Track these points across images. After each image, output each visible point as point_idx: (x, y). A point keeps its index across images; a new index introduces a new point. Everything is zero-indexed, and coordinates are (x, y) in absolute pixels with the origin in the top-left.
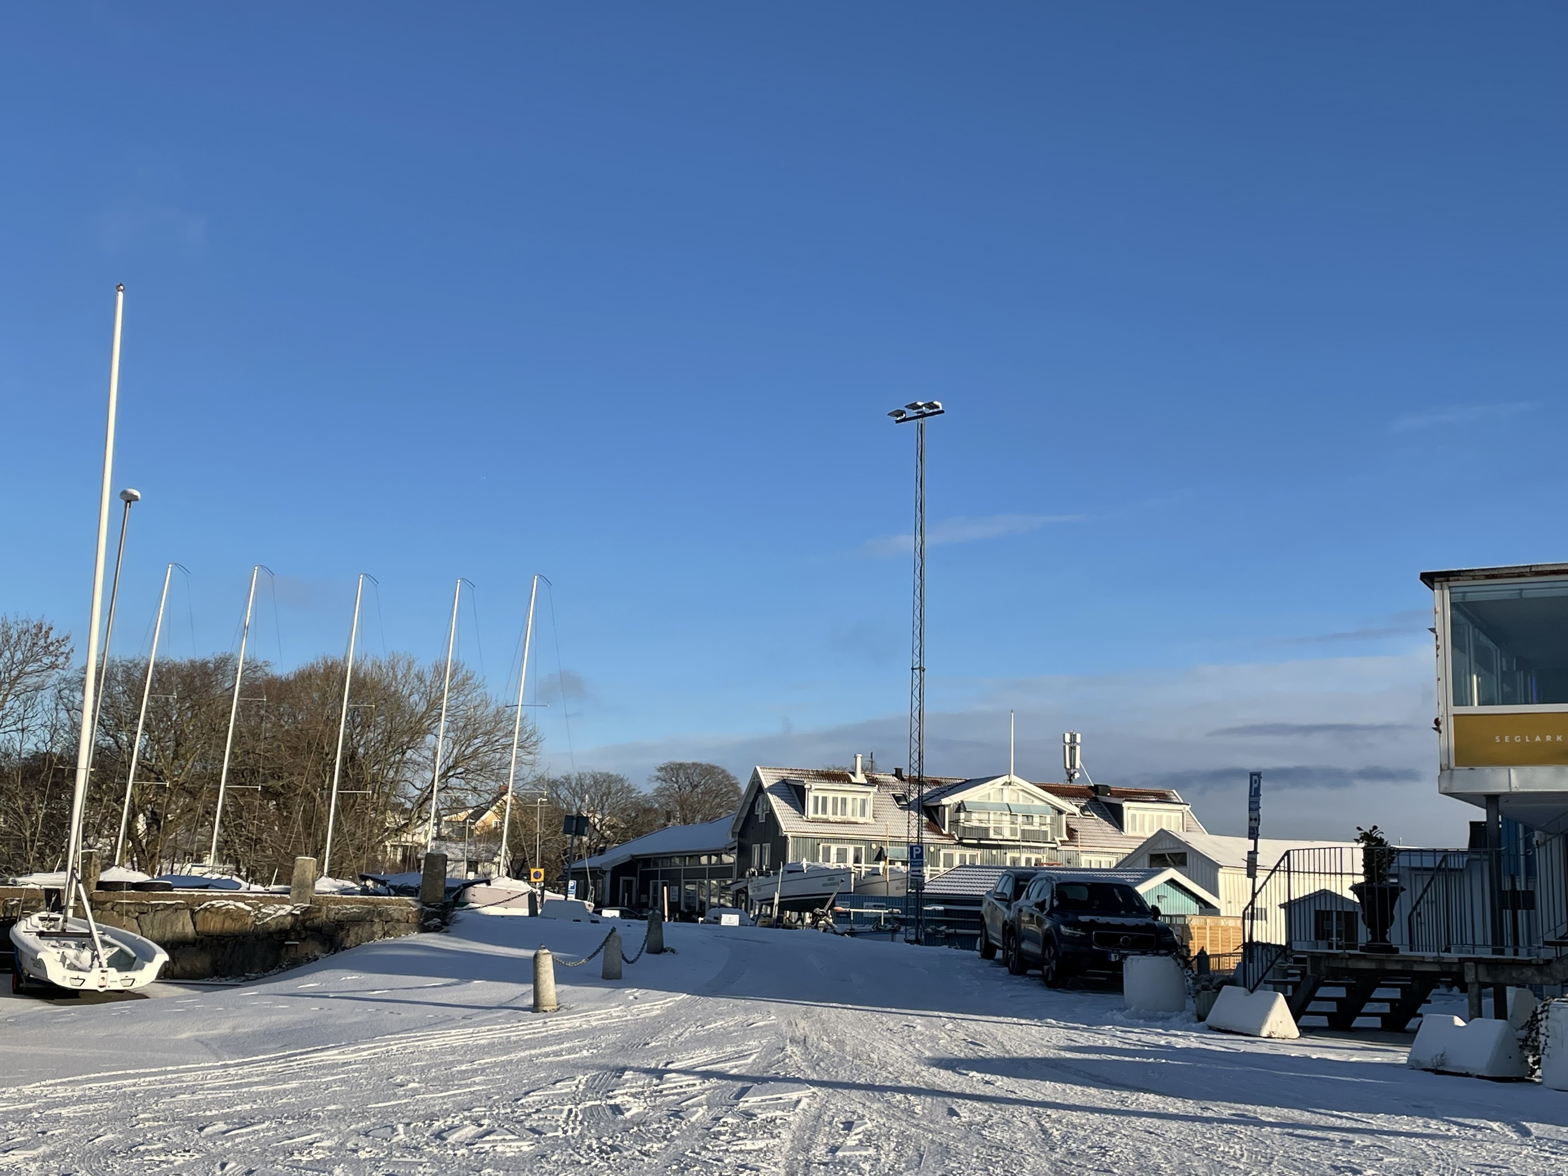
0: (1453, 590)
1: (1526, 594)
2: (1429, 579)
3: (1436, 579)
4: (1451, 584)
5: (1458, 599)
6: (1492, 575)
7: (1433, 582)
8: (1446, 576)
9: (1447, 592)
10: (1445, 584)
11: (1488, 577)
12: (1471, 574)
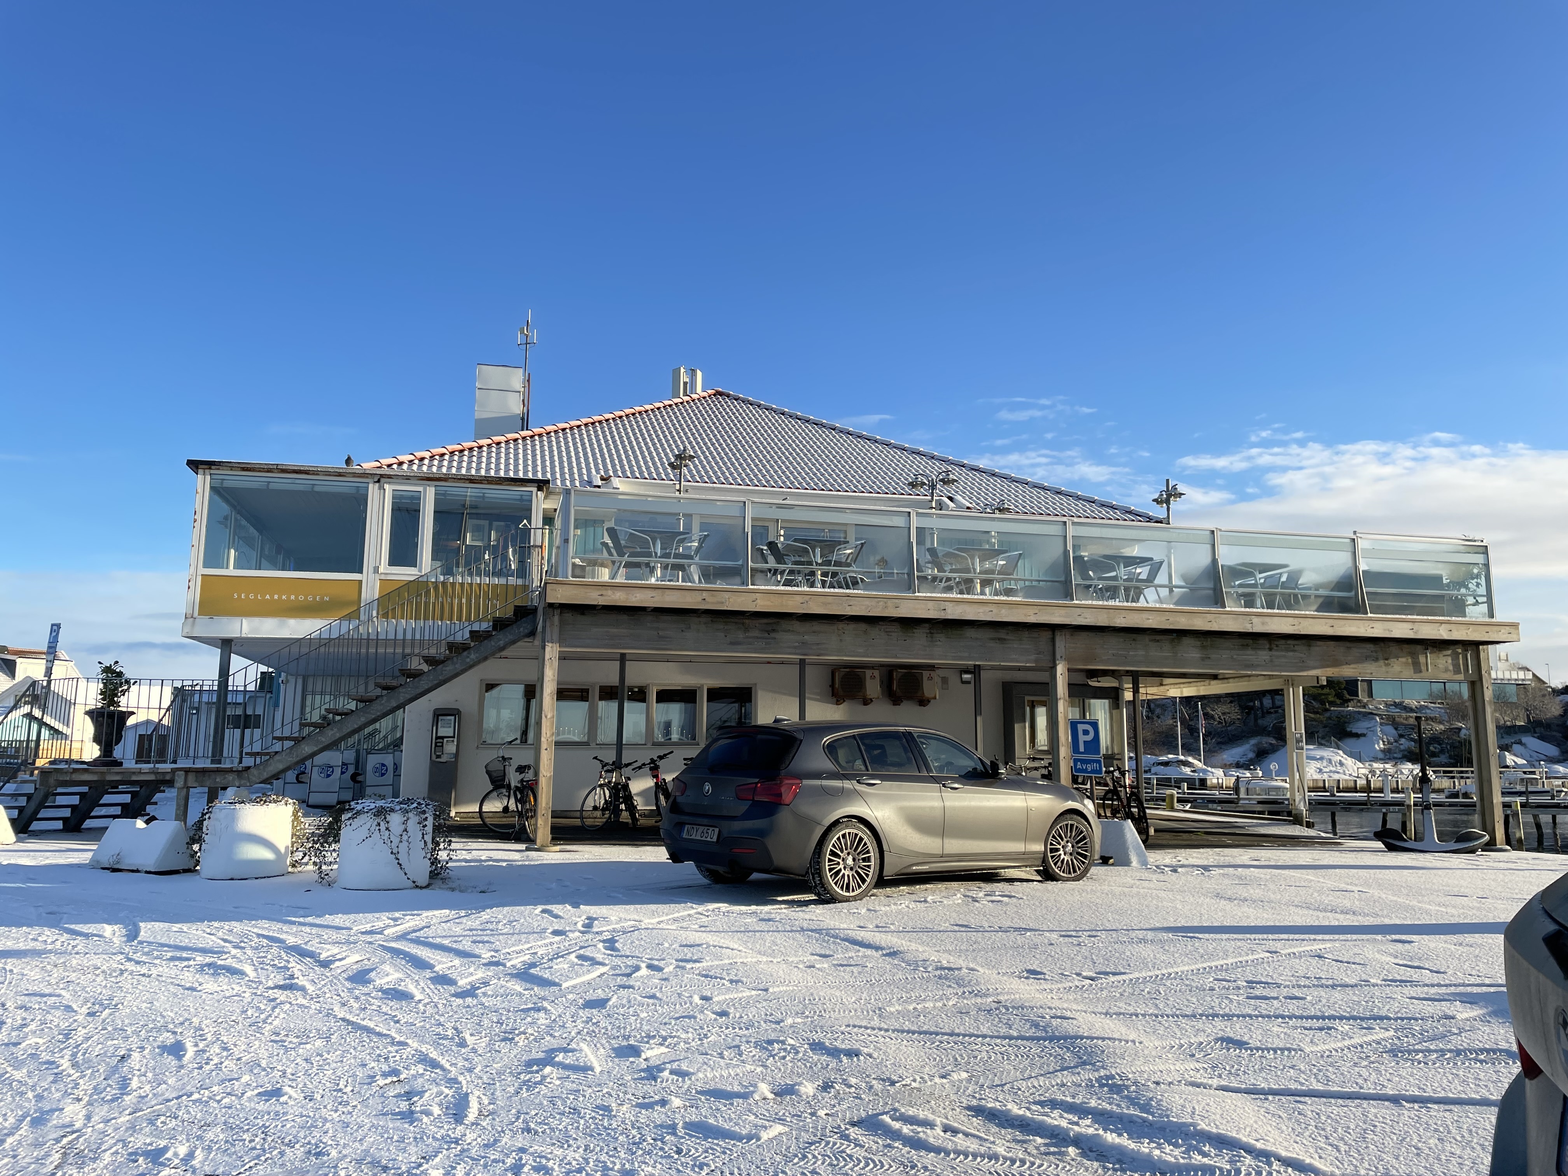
0: (214, 477)
1: (272, 486)
2: (194, 465)
3: (200, 466)
4: (212, 472)
5: (217, 484)
6: (246, 468)
7: (197, 468)
8: (210, 464)
9: (208, 478)
10: (207, 471)
11: (243, 469)
12: (230, 466)
